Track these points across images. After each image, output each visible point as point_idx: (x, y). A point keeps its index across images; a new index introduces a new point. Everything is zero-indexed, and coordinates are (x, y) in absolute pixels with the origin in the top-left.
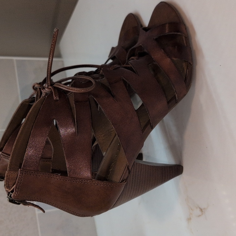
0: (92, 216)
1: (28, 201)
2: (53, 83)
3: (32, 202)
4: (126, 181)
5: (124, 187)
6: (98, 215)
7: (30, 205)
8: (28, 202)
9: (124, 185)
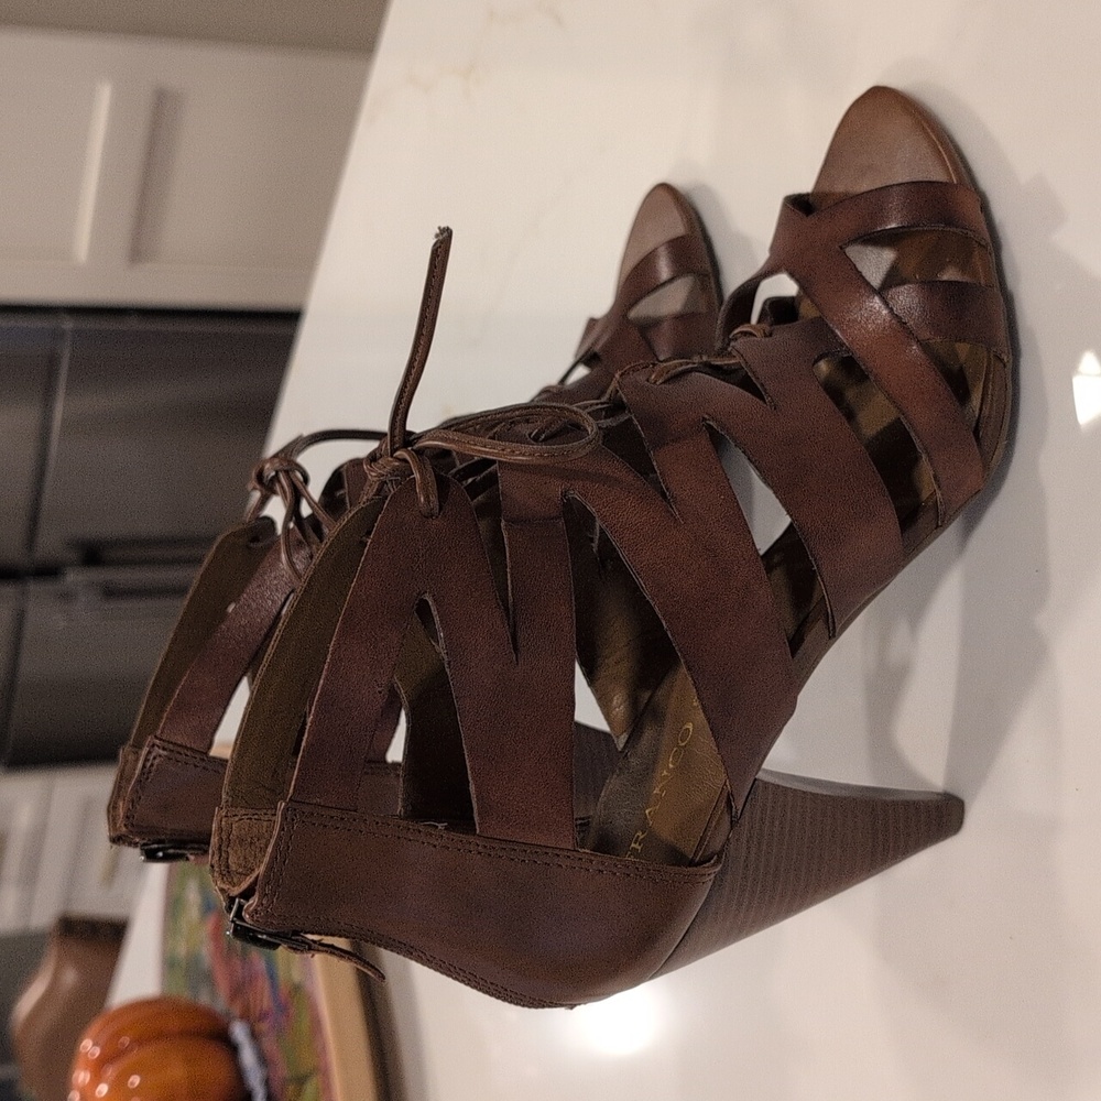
0: (572, 1007)
1: (310, 937)
2: (413, 437)
3: (328, 940)
4: (718, 861)
5: (711, 883)
6: (600, 1000)
7: (318, 951)
8: (313, 941)
9: (712, 876)
